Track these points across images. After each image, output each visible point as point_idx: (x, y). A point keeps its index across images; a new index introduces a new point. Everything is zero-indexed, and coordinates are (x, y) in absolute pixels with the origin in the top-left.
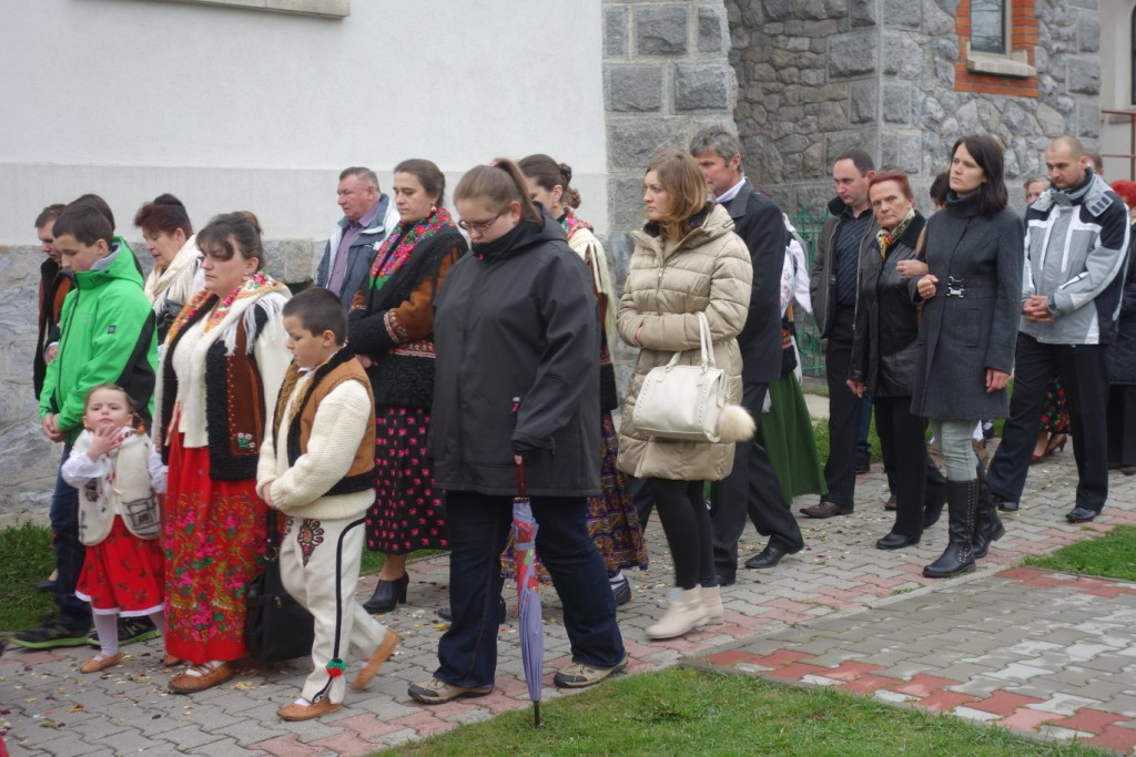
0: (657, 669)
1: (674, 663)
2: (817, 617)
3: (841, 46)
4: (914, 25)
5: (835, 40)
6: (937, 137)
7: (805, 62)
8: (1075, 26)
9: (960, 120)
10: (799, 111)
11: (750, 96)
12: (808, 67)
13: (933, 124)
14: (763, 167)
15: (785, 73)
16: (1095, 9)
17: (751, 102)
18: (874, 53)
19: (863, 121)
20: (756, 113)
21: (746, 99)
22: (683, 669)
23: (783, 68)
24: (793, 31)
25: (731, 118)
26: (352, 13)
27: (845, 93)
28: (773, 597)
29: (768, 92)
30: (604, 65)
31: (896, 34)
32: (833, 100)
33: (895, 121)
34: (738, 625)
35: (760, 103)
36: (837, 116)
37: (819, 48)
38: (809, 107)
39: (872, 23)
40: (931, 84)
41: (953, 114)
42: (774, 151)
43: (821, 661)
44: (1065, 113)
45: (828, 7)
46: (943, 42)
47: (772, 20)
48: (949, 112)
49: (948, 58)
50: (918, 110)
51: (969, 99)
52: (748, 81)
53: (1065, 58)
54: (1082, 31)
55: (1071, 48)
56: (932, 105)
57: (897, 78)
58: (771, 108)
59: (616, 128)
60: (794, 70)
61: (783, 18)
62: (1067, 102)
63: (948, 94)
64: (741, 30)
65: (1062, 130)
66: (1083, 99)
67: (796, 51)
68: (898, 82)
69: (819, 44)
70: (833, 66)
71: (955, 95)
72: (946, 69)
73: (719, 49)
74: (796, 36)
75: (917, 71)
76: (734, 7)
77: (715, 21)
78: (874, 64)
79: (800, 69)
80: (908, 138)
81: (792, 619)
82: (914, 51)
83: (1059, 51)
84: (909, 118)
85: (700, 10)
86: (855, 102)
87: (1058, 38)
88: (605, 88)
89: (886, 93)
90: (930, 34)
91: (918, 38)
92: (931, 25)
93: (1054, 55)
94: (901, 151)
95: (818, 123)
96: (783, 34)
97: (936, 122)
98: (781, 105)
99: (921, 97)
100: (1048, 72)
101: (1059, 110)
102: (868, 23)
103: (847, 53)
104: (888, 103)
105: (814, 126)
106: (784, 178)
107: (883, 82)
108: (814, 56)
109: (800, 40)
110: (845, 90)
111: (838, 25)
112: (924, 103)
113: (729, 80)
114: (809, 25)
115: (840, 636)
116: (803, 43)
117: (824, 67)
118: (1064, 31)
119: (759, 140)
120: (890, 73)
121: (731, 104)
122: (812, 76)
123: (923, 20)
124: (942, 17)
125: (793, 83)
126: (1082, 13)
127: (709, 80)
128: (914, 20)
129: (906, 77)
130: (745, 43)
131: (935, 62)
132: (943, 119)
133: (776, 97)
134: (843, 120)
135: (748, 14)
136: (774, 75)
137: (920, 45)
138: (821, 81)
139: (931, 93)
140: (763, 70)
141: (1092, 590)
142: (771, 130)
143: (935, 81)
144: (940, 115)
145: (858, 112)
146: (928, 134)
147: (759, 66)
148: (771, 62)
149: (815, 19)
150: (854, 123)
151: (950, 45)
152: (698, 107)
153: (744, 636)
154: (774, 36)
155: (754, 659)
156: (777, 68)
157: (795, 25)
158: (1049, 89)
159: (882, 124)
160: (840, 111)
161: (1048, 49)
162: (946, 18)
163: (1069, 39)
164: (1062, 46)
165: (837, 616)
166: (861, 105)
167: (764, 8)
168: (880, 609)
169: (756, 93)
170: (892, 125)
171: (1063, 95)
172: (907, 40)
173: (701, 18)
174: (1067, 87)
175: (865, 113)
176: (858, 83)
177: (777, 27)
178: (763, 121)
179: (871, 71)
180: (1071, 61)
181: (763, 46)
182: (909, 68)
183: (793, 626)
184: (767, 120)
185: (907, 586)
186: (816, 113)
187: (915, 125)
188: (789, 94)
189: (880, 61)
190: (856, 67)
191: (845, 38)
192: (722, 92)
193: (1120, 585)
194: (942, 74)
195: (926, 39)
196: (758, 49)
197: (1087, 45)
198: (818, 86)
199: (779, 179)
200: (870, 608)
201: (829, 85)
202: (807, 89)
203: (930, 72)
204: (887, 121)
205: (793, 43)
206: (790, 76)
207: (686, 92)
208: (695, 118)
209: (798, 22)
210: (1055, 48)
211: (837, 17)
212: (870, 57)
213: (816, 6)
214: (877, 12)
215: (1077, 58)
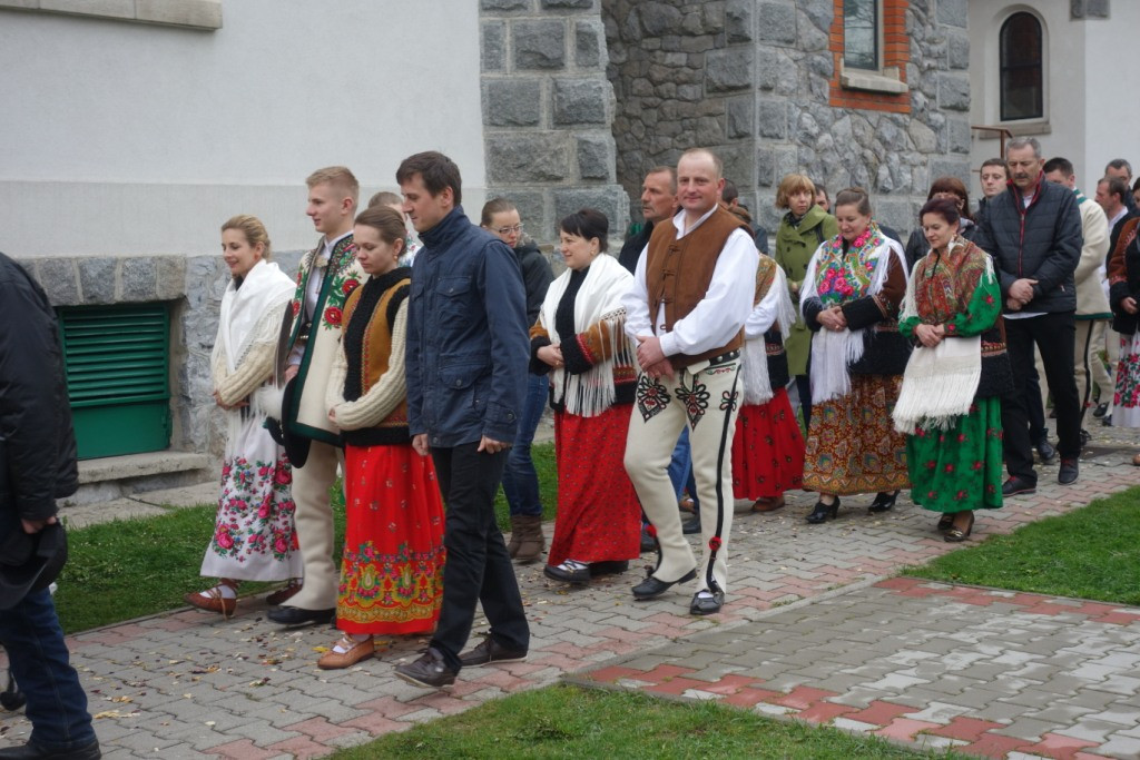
0: (539, 686)
1: (557, 680)
2: (698, 631)
3: (717, 62)
4: (789, 42)
5: (712, 55)
6: (812, 152)
7: (682, 77)
8: (945, 43)
9: (834, 135)
10: (676, 126)
11: (628, 111)
12: (685, 83)
13: (809, 139)
15: (663, 89)
16: (964, 27)
17: (630, 117)
18: (751, 69)
19: (740, 136)
20: (634, 128)
21: (624, 114)
22: (565, 686)
23: (661, 83)
24: (670, 46)
25: (609, 132)
26: (225, 24)
27: (722, 108)
28: (654, 612)
29: (646, 107)
30: (482, 79)
31: (772, 50)
32: (710, 115)
33: (771, 137)
34: (620, 641)
35: (638, 118)
36: (714, 131)
37: (696, 64)
38: (687, 122)
39: (747, 39)
40: (806, 99)
41: (828, 129)
43: (703, 675)
44: (936, 129)
45: (704, 23)
46: (817, 58)
47: (647, 35)
48: (824, 127)
49: (823, 74)
50: (794, 126)
51: (843, 115)
52: (626, 96)
53: (936, 75)
54: (951, 47)
55: (941, 65)
56: (807, 120)
57: (773, 94)
58: (649, 123)
59: (493, 142)
60: (671, 85)
61: (660, 33)
62: (938, 118)
63: (823, 109)
64: (619, 45)
65: (933, 146)
66: (953, 116)
67: (673, 66)
68: (773, 98)
69: (696, 60)
70: (710, 81)
71: (829, 111)
72: (820, 85)
73: (597, 64)
74: (673, 51)
75: (792, 87)
76: (611, 22)
77: (593, 36)
78: (750, 80)
79: (678, 84)
80: (784, 153)
81: (674, 634)
82: (789, 66)
83: (930, 68)
84: (785, 133)
85: (577, 25)
86: (732, 117)
87: (929, 55)
88: (483, 102)
89: (762, 108)
90: (805, 50)
91: (793, 54)
92: (805, 41)
93: (925, 72)
94: (778, 166)
95: (696, 138)
96: (661, 49)
97: (812, 137)
98: (660, 120)
99: (797, 113)
100: (920, 89)
101: (931, 127)
102: (742, 39)
103: (724, 69)
104: (764, 118)
105: (692, 141)
107: (759, 98)
108: (691, 71)
109: (678, 55)
110: (723, 105)
111: (715, 40)
112: (800, 118)
113: (608, 96)
114: (686, 41)
115: (721, 650)
116: (680, 59)
117: (701, 82)
118: (934, 49)
119: (637, 155)
120: (766, 89)
121: (609, 119)
122: (689, 91)
123: (798, 37)
124: (816, 33)
125: (671, 98)
126: (952, 30)
127: (588, 95)
128: (789, 37)
129: (782, 93)
130: (623, 58)
131: (809, 78)
132: (819, 134)
133: (654, 113)
134: (720, 135)
135: (625, 29)
136: (651, 90)
137: (795, 61)
138: (699, 96)
139: (806, 109)
140: (640, 85)
141: (966, 599)
142: (649, 145)
143: (810, 97)
144: (815, 130)
145: (734, 126)
146: (804, 149)
147: (637, 81)
148: (649, 77)
149: (692, 35)
150: (730, 138)
151: (824, 61)
152: (577, 122)
153: (626, 652)
154: (652, 51)
155: (636, 674)
156: (655, 84)
157: (672, 41)
158: (921, 105)
159: (758, 139)
160: (717, 126)
161: (920, 66)
162: (820, 34)
163: (938, 57)
164: (933, 63)
165: (717, 630)
166: (738, 121)
167: (641, 23)
168: (760, 622)
169: (634, 108)
170: (768, 140)
171: (935, 111)
172: (782, 57)
173: (578, 33)
174: (937, 104)
175: (742, 129)
176: (734, 99)
177: (654, 43)
178: (642, 136)
179: (747, 87)
180: (942, 77)
181: (640, 61)
182: (784, 83)
183: (675, 641)
184: (646, 135)
185: (787, 598)
186: (694, 128)
187: (791, 140)
188: (667, 109)
189: (755, 77)
190: (732, 82)
191: (721, 53)
192: (600, 107)
193: (993, 593)
194: (816, 90)
195: (800, 55)
196: (636, 64)
197: (957, 62)
198: (696, 101)
200: (751, 621)
201: (706, 101)
202: (684, 103)
203: (805, 88)
204: (764, 136)
205: (670, 58)
206: (668, 91)
207: (565, 106)
208: (573, 133)
209: (675, 38)
210: (926, 65)
211: (714, 33)
212: (746, 73)
213: (693, 22)
214: (753, 28)
215: (947, 75)
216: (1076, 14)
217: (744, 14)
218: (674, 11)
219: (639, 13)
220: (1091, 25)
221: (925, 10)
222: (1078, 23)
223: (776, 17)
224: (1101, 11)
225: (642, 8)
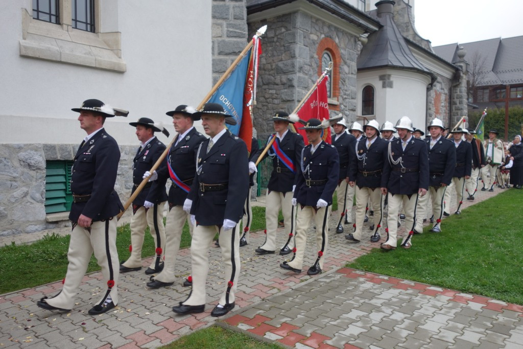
0: (206, 326)
1: (214, 322)
2: (273, 294)
3: (284, 93)
4: (306, 88)
5: (283, 91)
7: (274, 97)
10: (271, 111)
12: (275, 99)
14: (261, 127)
15: (268, 100)
16: (355, 87)
17: (258, 108)
18: (294, 95)
20: (259, 112)
22: (216, 327)
23: (268, 99)
24: (271, 88)
26: (127, 71)
27: (286, 107)
28: (257, 283)
29: (263, 106)
31: (300, 90)
32: (282, 108)
35: (261, 109)
38: (275, 110)
39: (294, 86)
42: (265, 123)
43: (273, 323)
44: (347, 116)
45: (281, 81)
47: (265, 85)
52: (257, 102)
53: (347, 100)
54: (351, 92)
55: (349, 97)
58: (263, 110)
60: (271, 99)
61: (268, 84)
62: (347, 112)
66: (352, 112)
67: (271, 94)
69: (278, 92)
70: (282, 98)
74: (271, 89)
78: (294, 98)
79: (273, 99)
83: (346, 98)
86: (288, 109)
87: (345, 94)
91: (307, 91)
93: (344, 99)
96: (268, 89)
98: (267, 109)
100: (342, 104)
101: (345, 115)
102: (292, 86)
103: (286, 95)
106: (267, 131)
107: (297, 104)
108: (277, 95)
110: (286, 105)
111: (284, 87)
114: (275, 86)
115: (281, 307)
116: (274, 92)
117: (279, 99)
118: (347, 93)
119: (260, 120)
120: (299, 101)
122: (276, 101)
123: (308, 86)
125: (270, 103)
126: (352, 88)
128: (306, 86)
133: (266, 107)
135: (258, 83)
136: (265, 101)
140: (261, 99)
141: (370, 280)
142: (264, 117)
148: (264, 97)
149: (277, 85)
153: (244, 306)
154: (265, 89)
156: (266, 99)
157: (271, 86)
158: (343, 109)
161: (343, 97)
163: (348, 95)
164: (346, 97)
165: (280, 294)
167: (262, 81)
168: (296, 290)
169: (260, 106)
171: (346, 110)
172: (304, 92)
174: (347, 109)
176: (289, 104)
177: (266, 87)
178: (262, 114)
179: (293, 100)
183: (263, 300)
188: (269, 106)
189: (296, 97)
190: (289, 99)
191: (286, 90)
193: (381, 277)
196: (261, 93)
197: (353, 97)
198: (278, 104)
199: (266, 131)
200: (292, 289)
201: (281, 104)
202: (274, 105)
205: (271, 91)
206: (270, 101)
209: (272, 86)
210: (344, 97)
211: (284, 84)
212: (293, 96)
213: (278, 81)
214: (295, 83)
215: (350, 100)
216: (384, 86)
217: (293, 78)
218: (272, 78)
219: (262, 78)
220: (388, 89)
221: (344, 81)
222: (384, 89)
223: (302, 80)
224: (391, 85)
225: (263, 76)
